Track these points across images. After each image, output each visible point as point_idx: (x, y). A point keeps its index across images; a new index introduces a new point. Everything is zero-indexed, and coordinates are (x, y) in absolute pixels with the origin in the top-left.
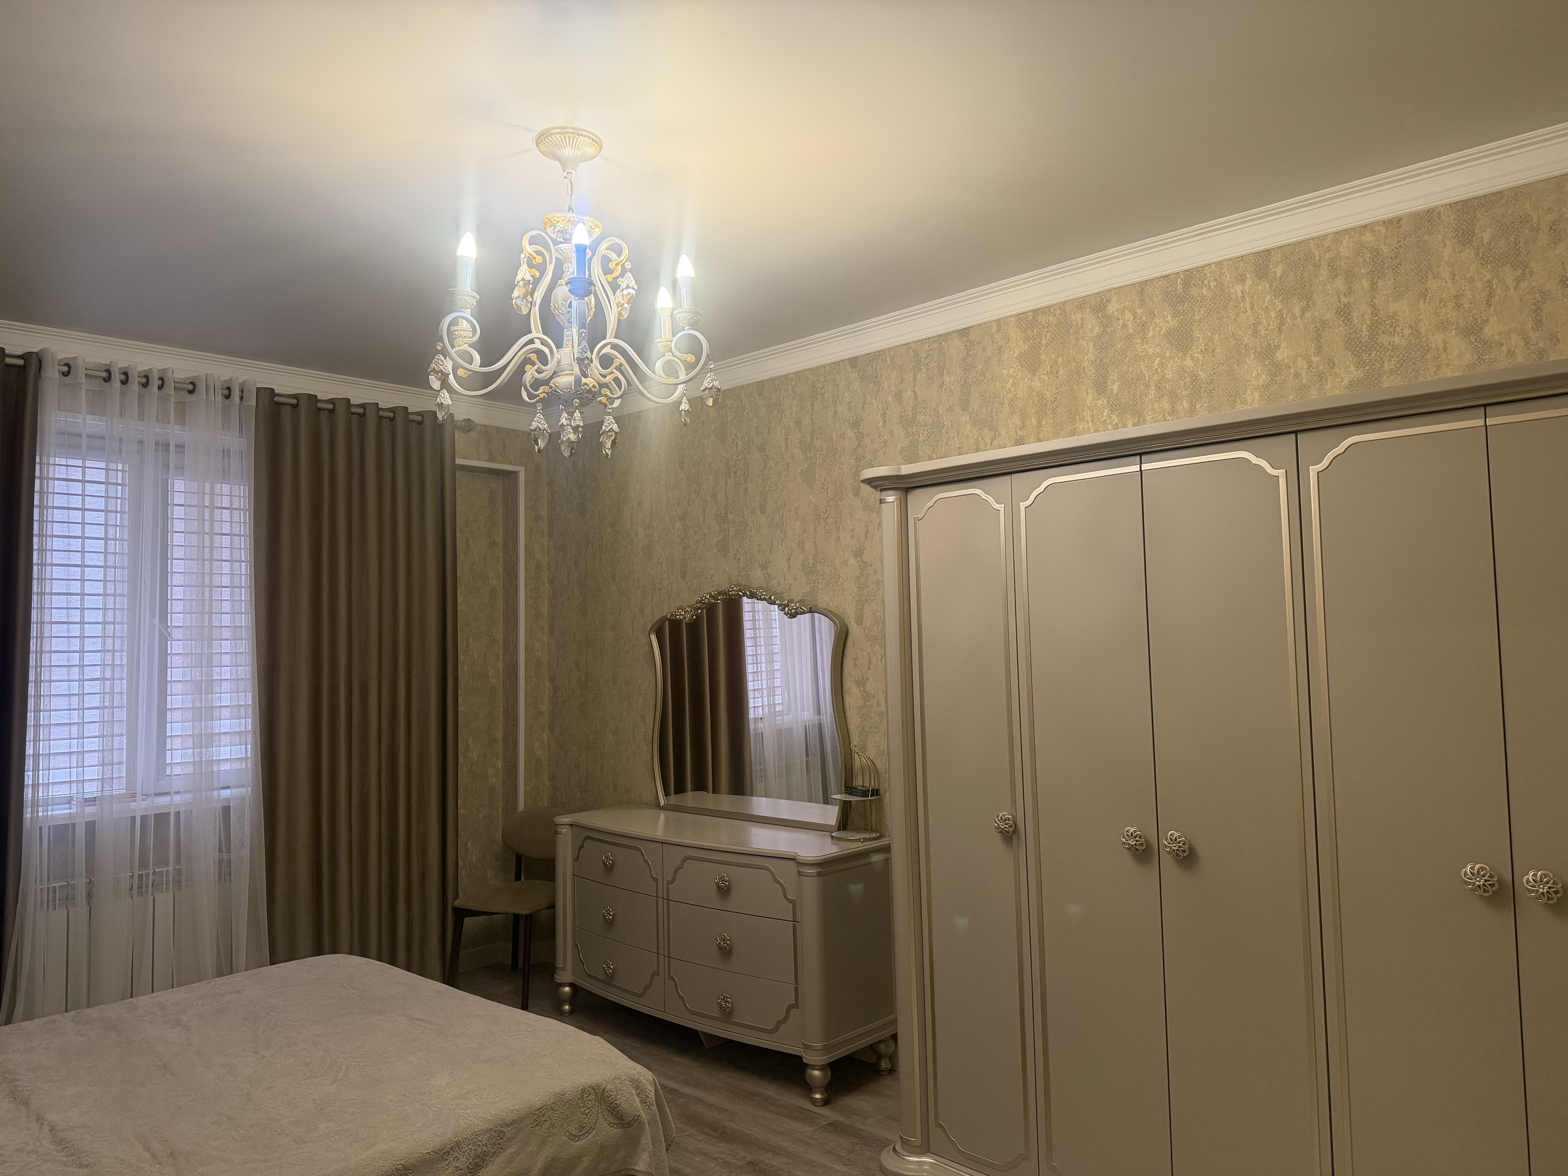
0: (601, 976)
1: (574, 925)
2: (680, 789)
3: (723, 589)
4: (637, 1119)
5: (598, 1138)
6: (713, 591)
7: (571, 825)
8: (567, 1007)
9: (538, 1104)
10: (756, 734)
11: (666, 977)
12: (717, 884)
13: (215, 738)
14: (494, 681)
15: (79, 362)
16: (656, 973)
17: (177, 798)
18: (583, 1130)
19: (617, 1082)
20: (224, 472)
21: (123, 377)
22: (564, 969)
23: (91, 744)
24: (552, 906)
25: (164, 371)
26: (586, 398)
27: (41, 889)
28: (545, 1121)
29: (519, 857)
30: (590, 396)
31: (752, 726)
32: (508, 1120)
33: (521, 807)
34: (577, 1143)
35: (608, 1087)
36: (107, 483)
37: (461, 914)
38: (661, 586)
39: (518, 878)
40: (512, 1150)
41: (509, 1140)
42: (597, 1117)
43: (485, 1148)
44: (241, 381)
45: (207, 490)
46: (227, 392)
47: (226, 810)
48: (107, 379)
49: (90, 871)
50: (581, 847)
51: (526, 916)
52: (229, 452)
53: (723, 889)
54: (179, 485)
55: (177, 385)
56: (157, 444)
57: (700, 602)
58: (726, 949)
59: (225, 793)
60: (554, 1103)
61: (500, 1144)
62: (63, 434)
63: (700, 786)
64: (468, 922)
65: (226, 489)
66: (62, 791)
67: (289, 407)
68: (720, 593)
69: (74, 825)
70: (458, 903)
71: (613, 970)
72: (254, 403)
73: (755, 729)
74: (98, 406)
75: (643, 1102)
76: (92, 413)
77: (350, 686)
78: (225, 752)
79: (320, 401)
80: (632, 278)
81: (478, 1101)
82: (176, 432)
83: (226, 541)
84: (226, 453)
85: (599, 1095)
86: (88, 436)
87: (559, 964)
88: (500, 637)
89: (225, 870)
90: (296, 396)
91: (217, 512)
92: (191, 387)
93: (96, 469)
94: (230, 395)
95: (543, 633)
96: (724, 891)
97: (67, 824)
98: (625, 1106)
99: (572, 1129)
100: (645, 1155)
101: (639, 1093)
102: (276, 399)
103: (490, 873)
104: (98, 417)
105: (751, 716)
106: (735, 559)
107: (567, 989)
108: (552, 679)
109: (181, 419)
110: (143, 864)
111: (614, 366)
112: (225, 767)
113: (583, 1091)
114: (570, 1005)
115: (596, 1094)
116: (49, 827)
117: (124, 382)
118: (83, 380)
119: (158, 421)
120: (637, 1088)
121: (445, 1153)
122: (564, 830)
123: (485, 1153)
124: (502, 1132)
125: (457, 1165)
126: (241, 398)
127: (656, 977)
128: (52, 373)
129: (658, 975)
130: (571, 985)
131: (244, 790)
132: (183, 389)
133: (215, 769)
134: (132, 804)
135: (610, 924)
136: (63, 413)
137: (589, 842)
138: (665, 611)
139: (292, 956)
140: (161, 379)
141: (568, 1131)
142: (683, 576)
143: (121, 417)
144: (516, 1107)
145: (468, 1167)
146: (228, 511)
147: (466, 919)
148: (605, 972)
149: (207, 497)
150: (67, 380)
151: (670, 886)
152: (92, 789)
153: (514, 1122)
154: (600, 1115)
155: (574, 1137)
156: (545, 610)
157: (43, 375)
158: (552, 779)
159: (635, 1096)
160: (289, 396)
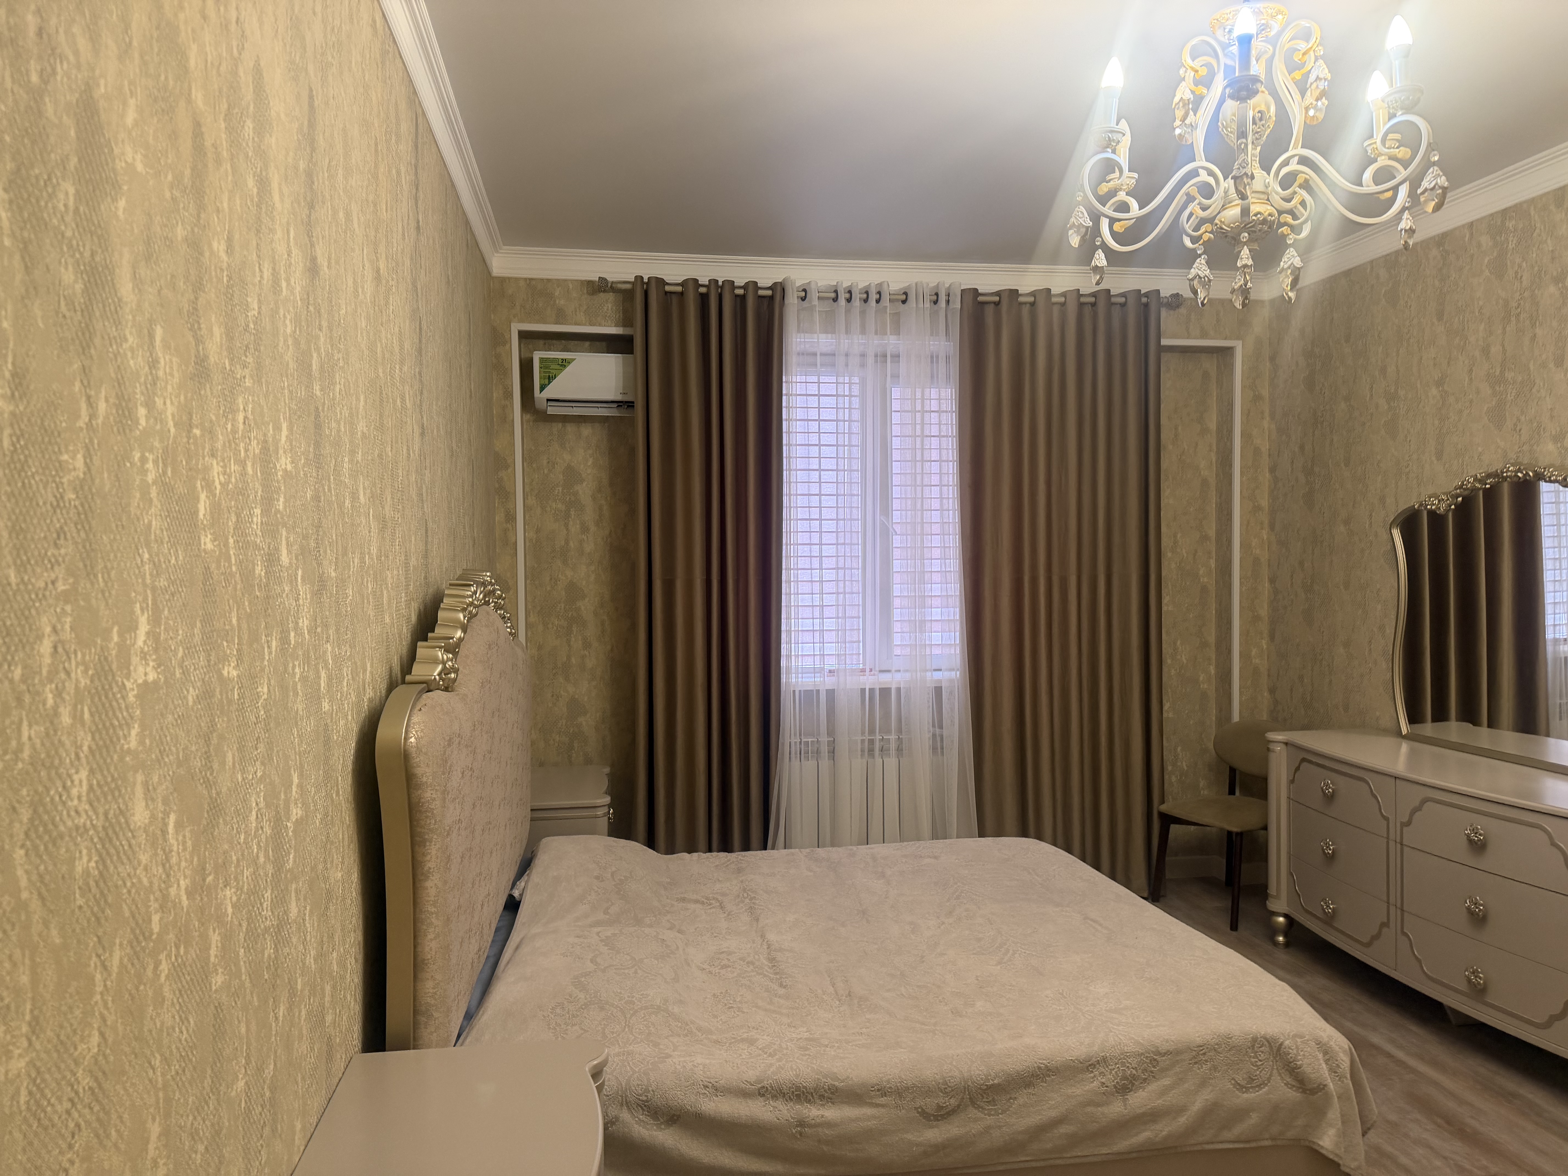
0: (1319, 914)
1: (1289, 853)
2: (1440, 715)
3: (1494, 470)
4: (1321, 1088)
5: (1271, 1096)
6: (1481, 474)
7: (1286, 744)
8: (1281, 939)
9: (1199, 1041)
10: (1555, 659)
11: (1399, 932)
12: (1468, 836)
13: (928, 625)
14: (1206, 580)
15: (813, 286)
16: (1385, 925)
17: (898, 677)
18: (1251, 1083)
19: (1299, 1040)
20: (932, 377)
21: (848, 295)
22: (1278, 897)
23: (829, 624)
24: (1265, 828)
25: (880, 285)
26: (1260, 230)
27: (796, 743)
28: (1206, 1061)
29: (1233, 771)
30: (1265, 228)
31: (1550, 648)
32: (1164, 1048)
33: (1236, 718)
34: (1245, 1095)
35: (1287, 1043)
36: (837, 395)
37: (1167, 820)
38: (1407, 470)
39: (1232, 792)
40: (1166, 1082)
41: (1164, 1070)
42: (1271, 1073)
43: (1134, 1072)
44: (947, 286)
45: (919, 395)
46: (935, 298)
47: (938, 690)
48: (835, 300)
49: (831, 732)
50: (1298, 769)
51: (1237, 834)
52: (937, 357)
53: (1476, 843)
54: (896, 393)
55: (892, 297)
56: (876, 356)
57: (1461, 487)
58: (1478, 914)
59: (938, 675)
60: (1217, 1044)
61: (1152, 1072)
62: (803, 354)
63: (1469, 715)
64: (1174, 829)
65: (934, 393)
66: (808, 662)
67: (993, 305)
68: (1489, 476)
69: (818, 691)
70: (1164, 808)
71: (1333, 910)
72: (959, 306)
73: (1555, 652)
74: (829, 327)
75: (1332, 1071)
76: (826, 332)
77: (1049, 580)
78: (936, 638)
79: (1021, 295)
80: (1325, 66)
81: (1133, 1020)
82: (892, 342)
83: (935, 442)
84: (933, 358)
85: (1275, 1049)
86: (821, 354)
87: (1272, 890)
88: (1212, 533)
89: (938, 746)
90: (998, 294)
91: (927, 415)
92: (904, 297)
93: (828, 383)
94: (937, 300)
95: (1262, 529)
96: (1478, 846)
97: (812, 691)
98: (1307, 1069)
99: (1240, 1078)
100: (1332, 1132)
101: (1328, 1060)
102: (980, 299)
103: (1202, 783)
104: (830, 335)
105: (1549, 635)
106: (1515, 430)
107: (1281, 919)
108: (1272, 581)
109: (897, 331)
110: (872, 731)
111: (1297, 184)
112: (936, 651)
113: (1255, 1040)
114: (1285, 936)
115: (1271, 1047)
116: (800, 691)
117: (849, 300)
118: (816, 302)
119: (876, 333)
120: (1325, 1053)
121: (1090, 1065)
122: (1278, 748)
123: (1133, 1077)
124: (1155, 1060)
125: (1103, 1080)
126: (948, 302)
127: (1385, 930)
128: (792, 300)
129: (1388, 927)
130: (1286, 916)
131: (953, 673)
132: (897, 300)
133: (928, 652)
134: (861, 677)
135: (1331, 858)
136: (802, 335)
137: (1305, 764)
138: (1413, 502)
139: (999, 833)
140: (879, 293)
141: (1233, 1079)
142: (1439, 455)
143: (847, 333)
144: (1173, 1038)
145: (1115, 1086)
146: (936, 414)
147: (1172, 826)
148: (1323, 910)
149: (919, 402)
150: (805, 304)
151: (1405, 829)
152: (831, 663)
153: (1168, 1053)
154: (1275, 1071)
155: (1241, 1088)
156: (1264, 503)
157: (786, 301)
158: (1272, 691)
159: (1322, 1062)
160: (992, 294)
